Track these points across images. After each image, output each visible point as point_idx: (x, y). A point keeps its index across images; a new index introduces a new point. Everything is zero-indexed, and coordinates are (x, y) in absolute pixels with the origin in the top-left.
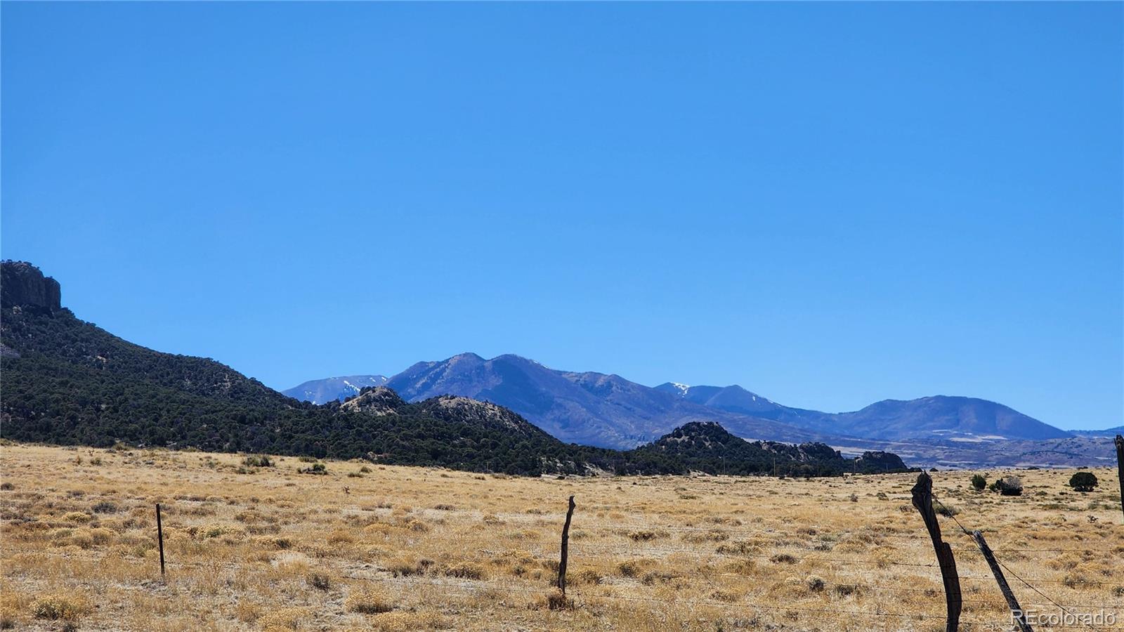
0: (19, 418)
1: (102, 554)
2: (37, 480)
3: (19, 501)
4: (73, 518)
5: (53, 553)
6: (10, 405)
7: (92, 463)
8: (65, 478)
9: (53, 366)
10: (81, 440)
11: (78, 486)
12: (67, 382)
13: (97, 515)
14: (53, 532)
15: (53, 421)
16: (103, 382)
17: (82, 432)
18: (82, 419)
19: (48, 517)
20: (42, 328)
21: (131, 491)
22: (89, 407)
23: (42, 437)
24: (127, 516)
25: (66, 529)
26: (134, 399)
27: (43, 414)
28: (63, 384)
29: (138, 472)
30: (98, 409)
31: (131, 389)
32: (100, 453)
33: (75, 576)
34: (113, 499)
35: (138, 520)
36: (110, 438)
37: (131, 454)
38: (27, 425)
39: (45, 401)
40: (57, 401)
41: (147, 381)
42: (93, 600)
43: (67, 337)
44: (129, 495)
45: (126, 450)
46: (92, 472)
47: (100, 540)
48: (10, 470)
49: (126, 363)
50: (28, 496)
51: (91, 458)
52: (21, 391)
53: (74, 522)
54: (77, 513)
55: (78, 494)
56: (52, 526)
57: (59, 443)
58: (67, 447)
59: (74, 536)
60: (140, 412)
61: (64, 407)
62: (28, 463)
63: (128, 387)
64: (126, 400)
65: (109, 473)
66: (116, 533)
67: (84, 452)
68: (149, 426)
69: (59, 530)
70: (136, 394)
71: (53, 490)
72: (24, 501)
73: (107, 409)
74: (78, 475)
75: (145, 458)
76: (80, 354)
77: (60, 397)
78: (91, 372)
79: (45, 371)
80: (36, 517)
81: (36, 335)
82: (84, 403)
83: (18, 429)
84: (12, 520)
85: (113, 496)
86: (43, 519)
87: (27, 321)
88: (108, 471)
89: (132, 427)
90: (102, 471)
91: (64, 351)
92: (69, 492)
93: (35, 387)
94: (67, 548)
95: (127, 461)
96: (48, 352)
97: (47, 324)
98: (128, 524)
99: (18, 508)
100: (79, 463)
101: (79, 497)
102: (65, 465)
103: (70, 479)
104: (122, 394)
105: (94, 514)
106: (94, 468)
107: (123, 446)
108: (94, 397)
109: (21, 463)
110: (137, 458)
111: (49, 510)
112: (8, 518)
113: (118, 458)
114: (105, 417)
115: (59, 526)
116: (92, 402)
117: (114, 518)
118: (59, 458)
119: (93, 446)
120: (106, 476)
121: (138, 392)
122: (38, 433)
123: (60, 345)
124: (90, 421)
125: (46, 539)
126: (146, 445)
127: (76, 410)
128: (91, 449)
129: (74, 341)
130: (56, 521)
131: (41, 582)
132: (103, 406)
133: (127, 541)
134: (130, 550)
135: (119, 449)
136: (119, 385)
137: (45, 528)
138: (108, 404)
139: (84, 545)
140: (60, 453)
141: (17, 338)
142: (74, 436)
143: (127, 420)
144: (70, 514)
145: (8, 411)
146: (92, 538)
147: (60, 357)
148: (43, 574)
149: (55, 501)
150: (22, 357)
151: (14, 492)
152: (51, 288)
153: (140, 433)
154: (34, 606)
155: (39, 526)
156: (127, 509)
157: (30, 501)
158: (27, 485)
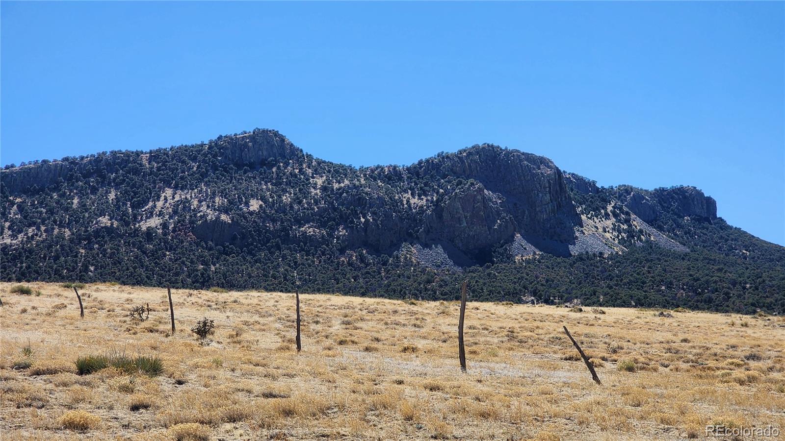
0: (690, 294)
1: (754, 390)
2: (705, 337)
3: (694, 351)
4: (732, 363)
5: (720, 388)
6: (684, 284)
7: (742, 325)
8: (724, 335)
9: (712, 258)
10: (733, 309)
11: (733, 341)
12: (723, 269)
13: (748, 362)
14: (719, 373)
15: (714, 296)
16: (747, 268)
17: (733, 303)
18: (734, 294)
19: (715, 362)
20: (704, 231)
21: (771, 346)
22: (738, 286)
23: (706, 306)
24: (770, 363)
25: (728, 371)
26: (770, 281)
27: (706, 291)
28: (720, 270)
29: (775, 332)
30: (744, 288)
31: (767, 273)
32: (747, 318)
33: (737, 404)
34: (758, 351)
35: (778, 366)
36: (753, 308)
37: (769, 320)
38: (696, 298)
39: (707, 282)
40: (715, 282)
41: (778, 268)
42: (750, 420)
43: (721, 238)
44: (770, 348)
45: (765, 316)
46: (742, 331)
47: (752, 379)
48: (686, 329)
49: (763, 255)
50: (700, 348)
51: (741, 322)
52: (691, 275)
53: (732, 367)
54: (735, 360)
55: (734, 347)
56: (718, 369)
57: (717, 311)
58: (724, 314)
59: (734, 376)
60: (774, 290)
61: (721, 286)
62: (698, 325)
63: (765, 272)
64: (764, 281)
65: (754, 333)
66: (763, 375)
67: (736, 318)
68: (781, 299)
69: (723, 371)
70: (771, 277)
71: (716, 344)
72: (698, 351)
73: (750, 287)
74: (733, 333)
75: (779, 323)
76: (731, 249)
77: (717, 279)
78: (739, 262)
79: (707, 261)
80: (707, 362)
81: (700, 237)
82: (734, 283)
83: (689, 301)
84: (691, 364)
85: (759, 349)
86: (712, 363)
87: (694, 227)
88: (753, 331)
89: (768, 300)
90: (749, 331)
91: (720, 247)
92: (728, 345)
93: (700, 272)
94: (730, 384)
95: (766, 324)
96: (709, 248)
97: (707, 229)
98: (771, 369)
99: (694, 355)
100: (733, 325)
101: (735, 349)
102: (723, 326)
103: (727, 336)
104: (761, 277)
105: (746, 361)
106: (743, 329)
107: (763, 314)
108: (741, 279)
109: (693, 324)
110: (774, 322)
111: (715, 358)
112: (688, 362)
113: (760, 322)
114: (749, 293)
115: (723, 369)
116: (740, 283)
117: (760, 364)
118: (719, 322)
119: (741, 314)
120: (752, 335)
121: (773, 276)
122: (703, 303)
123: (717, 243)
124: (739, 296)
125: (714, 377)
126: (779, 313)
127: (729, 288)
128: (741, 316)
129: (727, 240)
130: (720, 365)
131: (714, 408)
132: (748, 286)
133: (771, 381)
134: (773, 387)
135: (760, 315)
136: (759, 270)
137: (713, 370)
138: (751, 284)
139: (741, 383)
140: (719, 318)
141: (688, 238)
142: (728, 306)
143: (765, 296)
144: (730, 361)
145: (683, 289)
146: (746, 378)
147: (718, 251)
148: (714, 402)
149: (719, 351)
150: (692, 251)
151: (690, 344)
152: (710, 204)
153: (775, 305)
154: (711, 424)
155: (709, 368)
156: (769, 358)
157: (701, 351)
158: (698, 339)
